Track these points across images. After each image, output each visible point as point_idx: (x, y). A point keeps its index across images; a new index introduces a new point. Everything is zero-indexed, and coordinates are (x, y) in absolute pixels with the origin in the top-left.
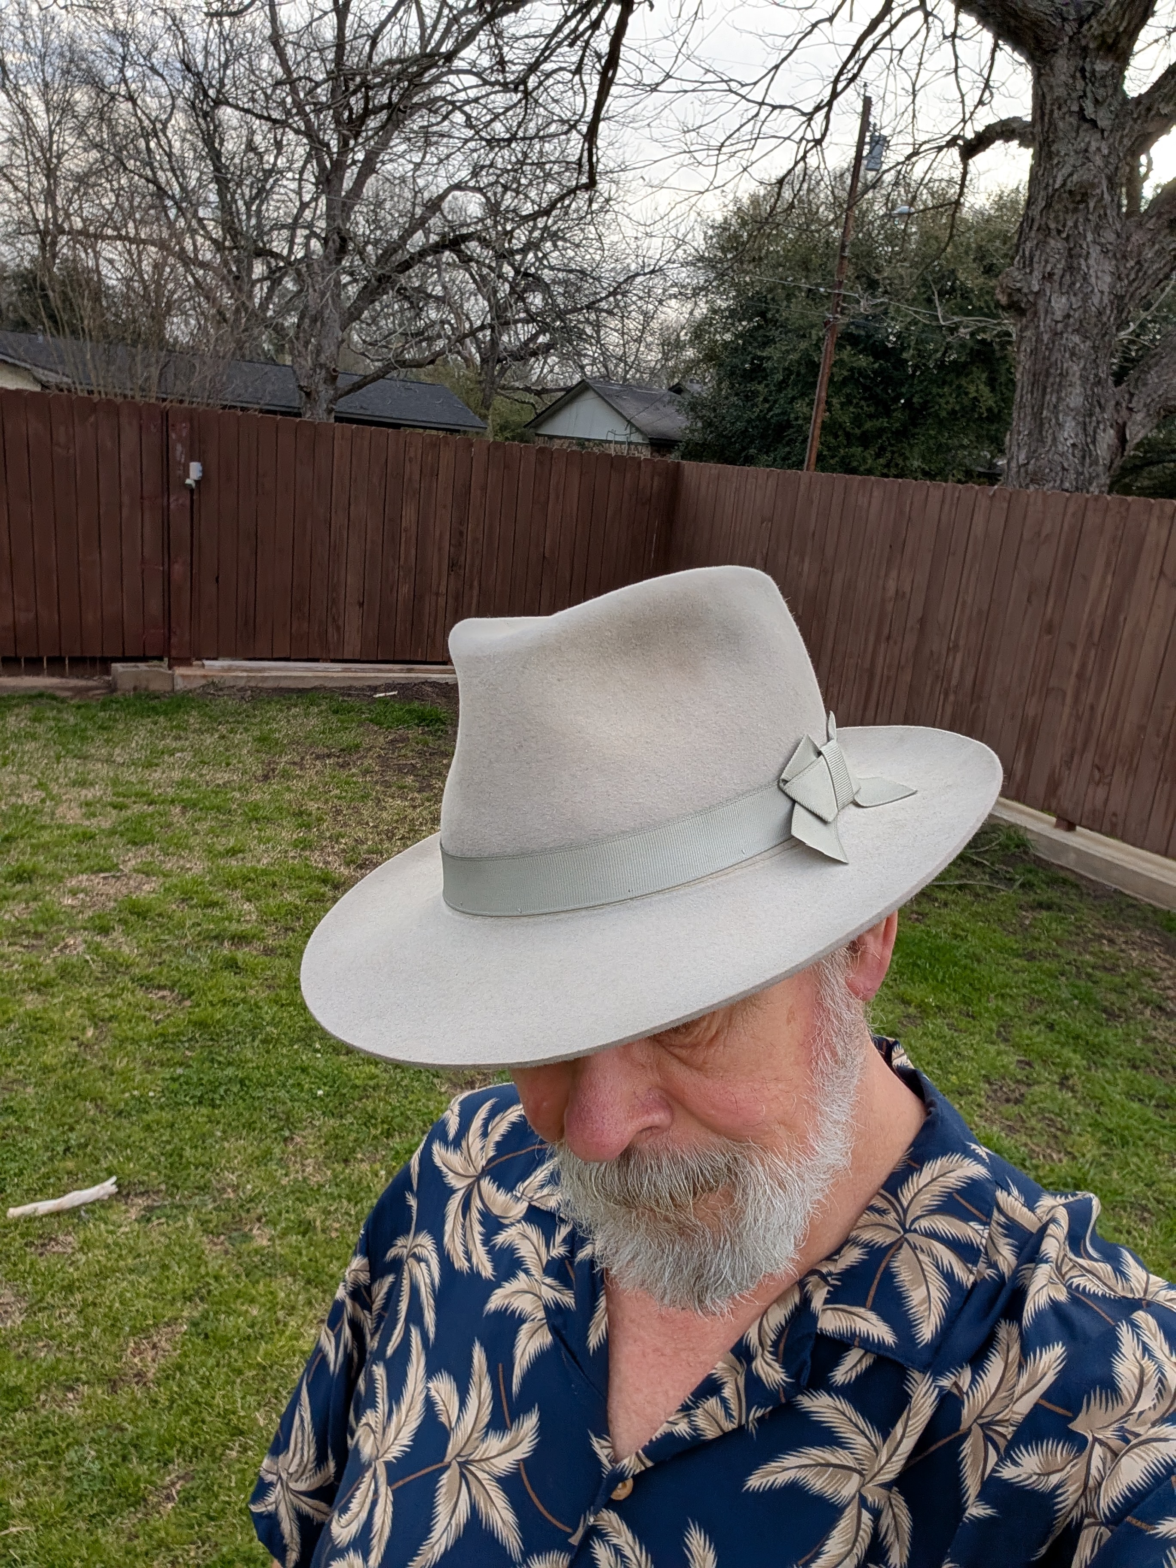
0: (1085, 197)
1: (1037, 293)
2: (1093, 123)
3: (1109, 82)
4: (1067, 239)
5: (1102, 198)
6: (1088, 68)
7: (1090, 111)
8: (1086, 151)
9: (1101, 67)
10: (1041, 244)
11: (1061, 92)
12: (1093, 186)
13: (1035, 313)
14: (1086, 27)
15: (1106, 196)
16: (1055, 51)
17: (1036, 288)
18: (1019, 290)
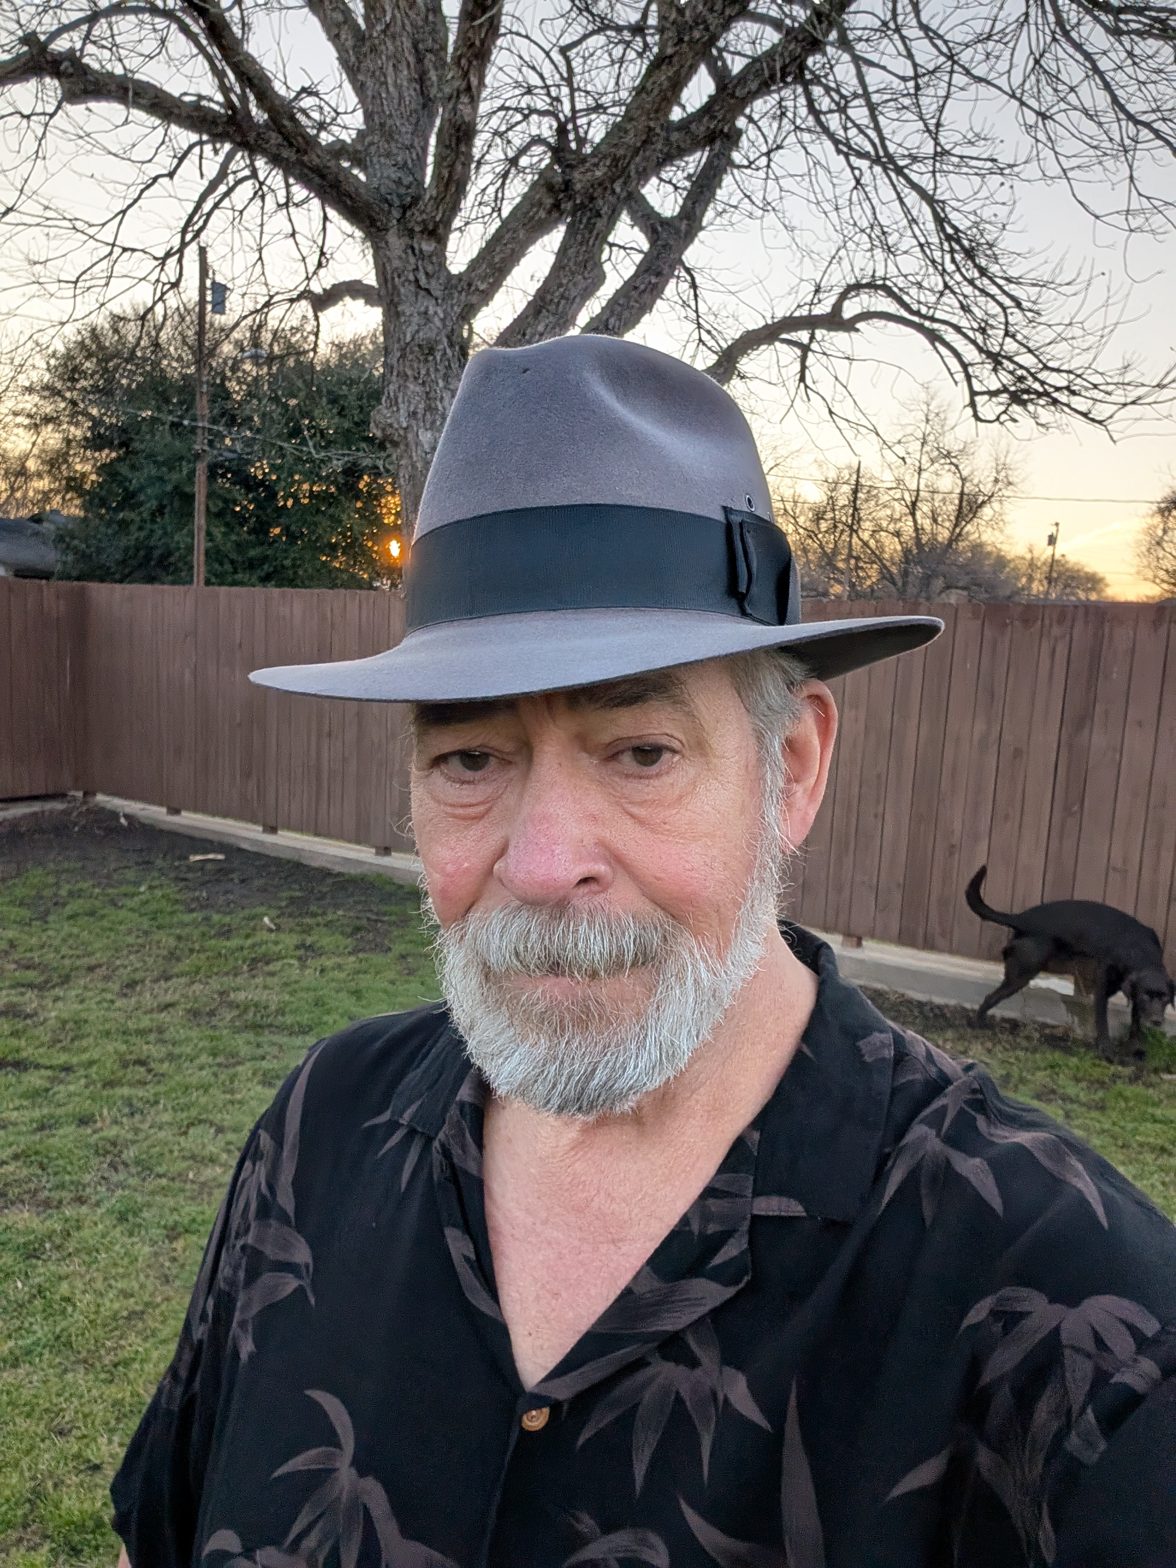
0: (431, 351)
1: (406, 429)
2: (427, 291)
3: (434, 259)
4: (424, 383)
5: (445, 354)
6: (416, 246)
7: (423, 281)
8: (426, 313)
9: (428, 247)
10: (402, 387)
11: (396, 263)
12: (437, 342)
13: (407, 445)
14: (408, 214)
15: (448, 351)
16: (387, 230)
17: (405, 425)
18: (391, 425)
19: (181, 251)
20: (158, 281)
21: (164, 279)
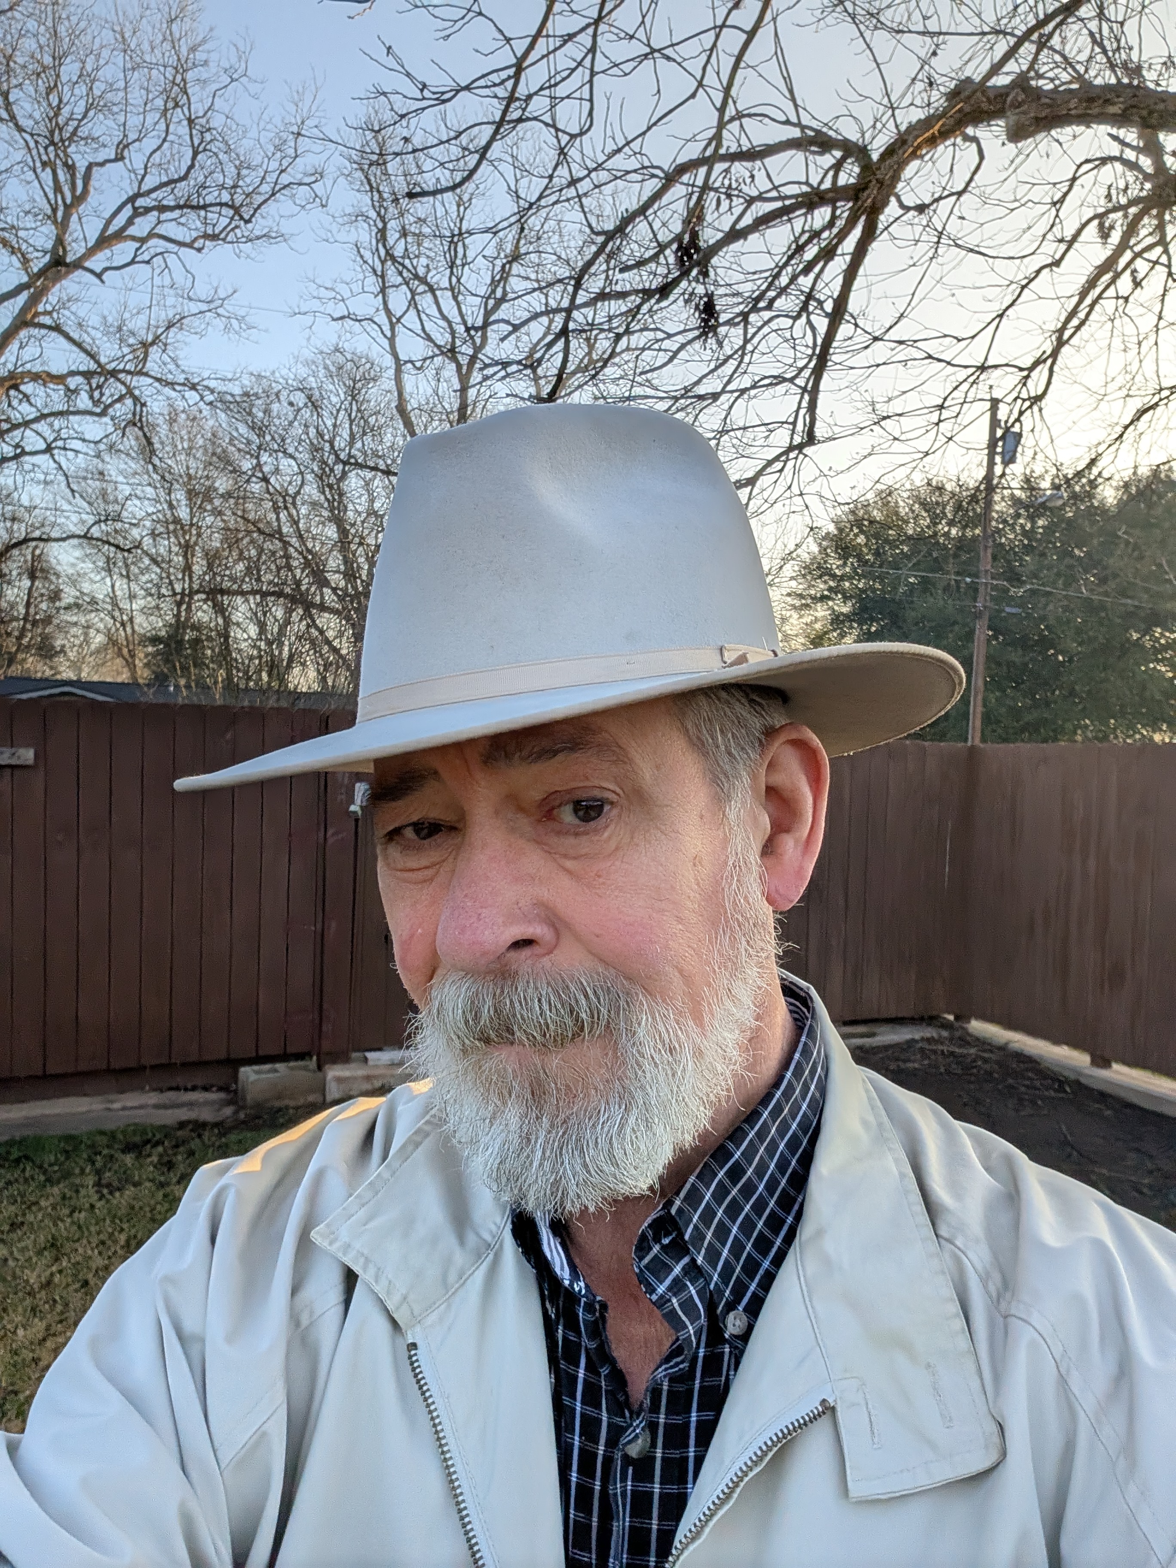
19: (1055, 354)
20: (1017, 398)
21: (1024, 395)
